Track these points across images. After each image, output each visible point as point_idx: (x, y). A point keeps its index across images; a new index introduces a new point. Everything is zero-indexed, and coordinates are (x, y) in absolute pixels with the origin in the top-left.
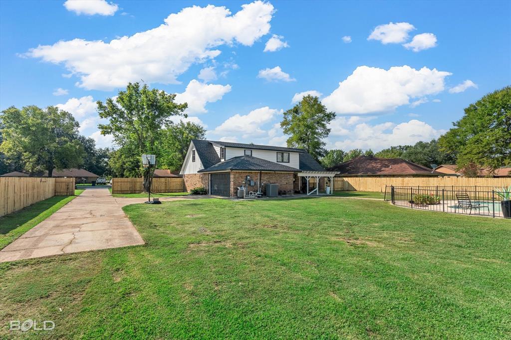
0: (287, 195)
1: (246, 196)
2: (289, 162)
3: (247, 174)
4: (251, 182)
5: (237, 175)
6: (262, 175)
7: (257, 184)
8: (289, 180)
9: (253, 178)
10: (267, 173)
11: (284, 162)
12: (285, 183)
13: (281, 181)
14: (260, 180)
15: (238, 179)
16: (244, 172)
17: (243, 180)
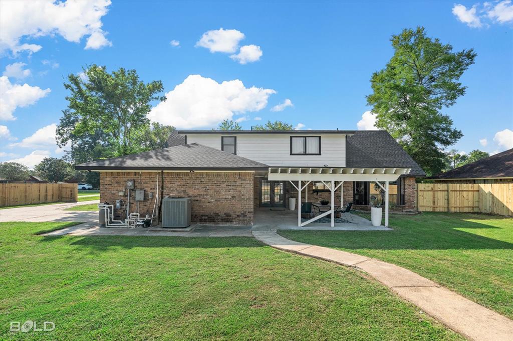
0: (235, 224)
1: (111, 222)
2: (320, 154)
3: (130, 177)
4: (137, 192)
5: (108, 179)
6: (167, 179)
7: (153, 197)
8: (240, 189)
9: (145, 185)
10: (178, 174)
11: (308, 154)
12: (230, 197)
13: (218, 192)
14: (162, 189)
15: (110, 187)
16: (124, 174)
17: (121, 188)
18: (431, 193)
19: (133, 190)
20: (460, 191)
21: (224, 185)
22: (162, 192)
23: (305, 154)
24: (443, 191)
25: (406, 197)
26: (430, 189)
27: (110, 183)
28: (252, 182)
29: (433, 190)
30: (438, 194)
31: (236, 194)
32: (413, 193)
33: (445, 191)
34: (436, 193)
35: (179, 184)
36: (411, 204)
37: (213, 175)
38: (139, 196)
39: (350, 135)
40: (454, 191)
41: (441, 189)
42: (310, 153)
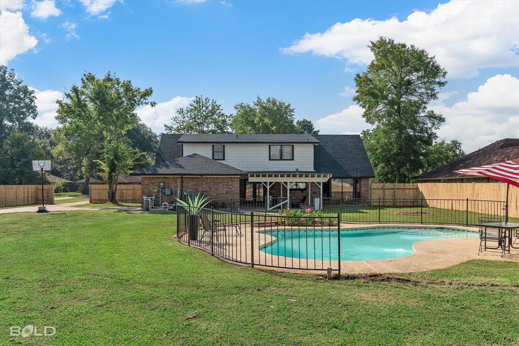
1: (152, 208)
2: (293, 160)
3: (160, 180)
4: (166, 189)
5: (146, 181)
6: (185, 181)
7: (176, 192)
8: (231, 187)
9: (171, 185)
10: (192, 178)
11: (284, 160)
12: (225, 192)
13: (217, 189)
14: (182, 187)
15: (148, 186)
16: (157, 178)
17: (155, 187)
18: (382, 191)
19: (164, 188)
20: (403, 189)
21: (221, 185)
22: (182, 190)
23: (281, 159)
24: (390, 189)
25: (361, 194)
26: (381, 187)
27: (148, 184)
28: (239, 183)
29: (383, 188)
30: (387, 192)
31: (229, 190)
32: (367, 191)
33: (392, 189)
34: (385, 190)
35: (192, 184)
36: (366, 200)
37: (214, 178)
38: (168, 192)
39: (316, 145)
40: (398, 189)
41: (389, 188)
42: (285, 159)
